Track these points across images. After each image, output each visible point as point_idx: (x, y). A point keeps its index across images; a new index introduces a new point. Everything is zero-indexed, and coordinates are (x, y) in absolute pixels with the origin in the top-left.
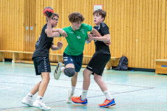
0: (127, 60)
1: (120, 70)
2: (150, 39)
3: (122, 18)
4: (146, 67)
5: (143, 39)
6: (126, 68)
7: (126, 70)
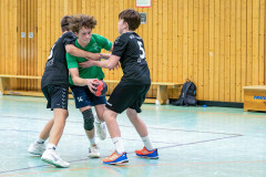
0: (195, 89)
1: (184, 104)
2: (233, 52)
3: (186, 15)
4: (227, 100)
5: (222, 52)
6: (194, 102)
7: (192, 105)
